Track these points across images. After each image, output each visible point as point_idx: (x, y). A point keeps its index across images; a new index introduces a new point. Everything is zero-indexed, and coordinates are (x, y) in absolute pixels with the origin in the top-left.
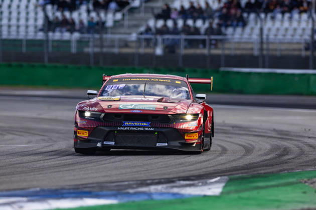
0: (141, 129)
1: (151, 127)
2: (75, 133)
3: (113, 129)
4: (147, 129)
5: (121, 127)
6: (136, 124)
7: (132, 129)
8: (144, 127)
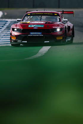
0: (38, 35)
1: (42, 35)
2: (11, 38)
3: (26, 35)
4: (40, 35)
5: (29, 35)
6: (36, 33)
7: (34, 35)
8: (39, 35)
